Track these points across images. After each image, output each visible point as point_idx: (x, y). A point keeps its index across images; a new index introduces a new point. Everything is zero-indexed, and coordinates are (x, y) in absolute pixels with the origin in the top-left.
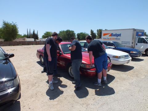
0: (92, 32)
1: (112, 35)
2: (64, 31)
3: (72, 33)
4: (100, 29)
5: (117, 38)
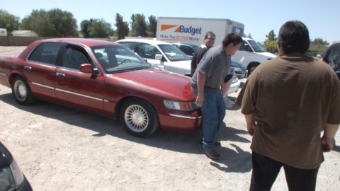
0: (119, 19)
1: (181, 29)
4: (137, 15)
5: (193, 37)
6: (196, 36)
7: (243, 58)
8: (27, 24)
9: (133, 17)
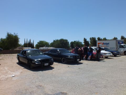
0: (85, 40)
2: (58, 40)
3: (65, 42)
6: (108, 45)
7: (122, 50)
8: (52, 45)
9: (90, 39)
